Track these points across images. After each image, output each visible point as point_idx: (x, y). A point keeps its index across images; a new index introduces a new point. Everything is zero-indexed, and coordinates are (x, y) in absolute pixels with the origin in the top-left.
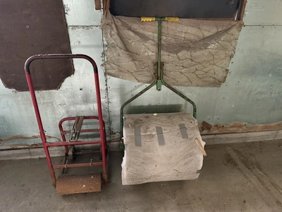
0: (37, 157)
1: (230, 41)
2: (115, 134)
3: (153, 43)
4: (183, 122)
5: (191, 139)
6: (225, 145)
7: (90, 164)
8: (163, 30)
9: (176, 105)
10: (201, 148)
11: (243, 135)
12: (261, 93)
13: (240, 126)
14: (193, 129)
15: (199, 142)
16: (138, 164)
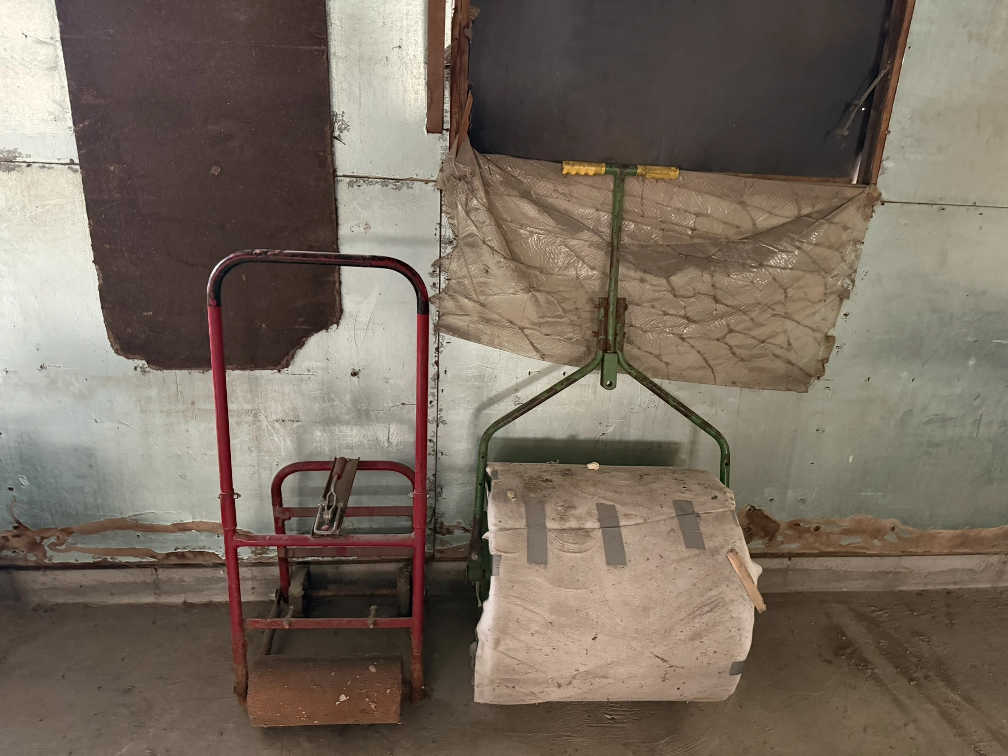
0: (178, 599)
1: (839, 247)
2: (449, 531)
3: (595, 239)
4: (687, 496)
5: (715, 552)
6: (823, 598)
7: (370, 622)
8: (629, 204)
9: (660, 445)
10: (747, 583)
11: (887, 564)
12: (944, 421)
13: (877, 533)
14: (720, 518)
15: (742, 565)
16: (534, 627)
